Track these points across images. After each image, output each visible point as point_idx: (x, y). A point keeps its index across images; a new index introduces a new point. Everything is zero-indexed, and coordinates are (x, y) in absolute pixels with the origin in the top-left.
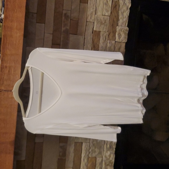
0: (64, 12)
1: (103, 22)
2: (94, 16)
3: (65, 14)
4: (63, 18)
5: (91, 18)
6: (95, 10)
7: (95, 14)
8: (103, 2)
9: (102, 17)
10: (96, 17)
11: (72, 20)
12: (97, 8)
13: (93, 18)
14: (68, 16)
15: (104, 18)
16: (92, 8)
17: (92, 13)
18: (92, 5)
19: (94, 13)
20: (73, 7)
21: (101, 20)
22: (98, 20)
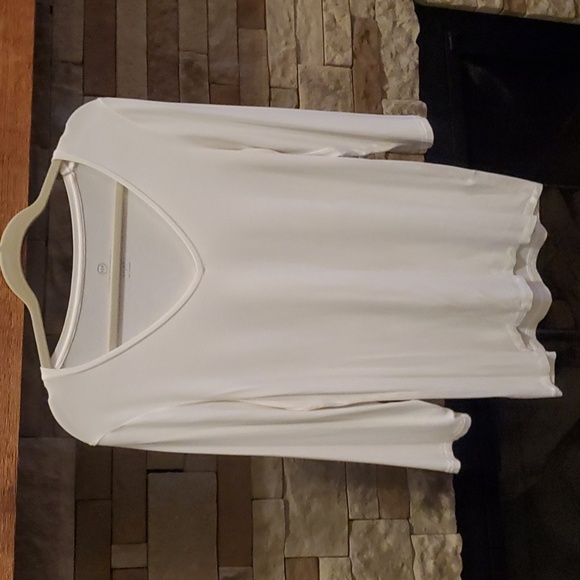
0: (184, 57)
1: (332, 87)
2: (293, 68)
3: (189, 64)
4: (183, 76)
5: (283, 74)
6: (294, 47)
7: (298, 62)
8: (318, 23)
9: (324, 72)
10: (303, 72)
11: (213, 83)
12: (301, 43)
13: (291, 76)
14: (199, 71)
15: (330, 74)
16: (283, 42)
17: (285, 58)
18: (281, 32)
19: (292, 58)
20: (214, 42)
21: (321, 80)
22: (309, 81)
